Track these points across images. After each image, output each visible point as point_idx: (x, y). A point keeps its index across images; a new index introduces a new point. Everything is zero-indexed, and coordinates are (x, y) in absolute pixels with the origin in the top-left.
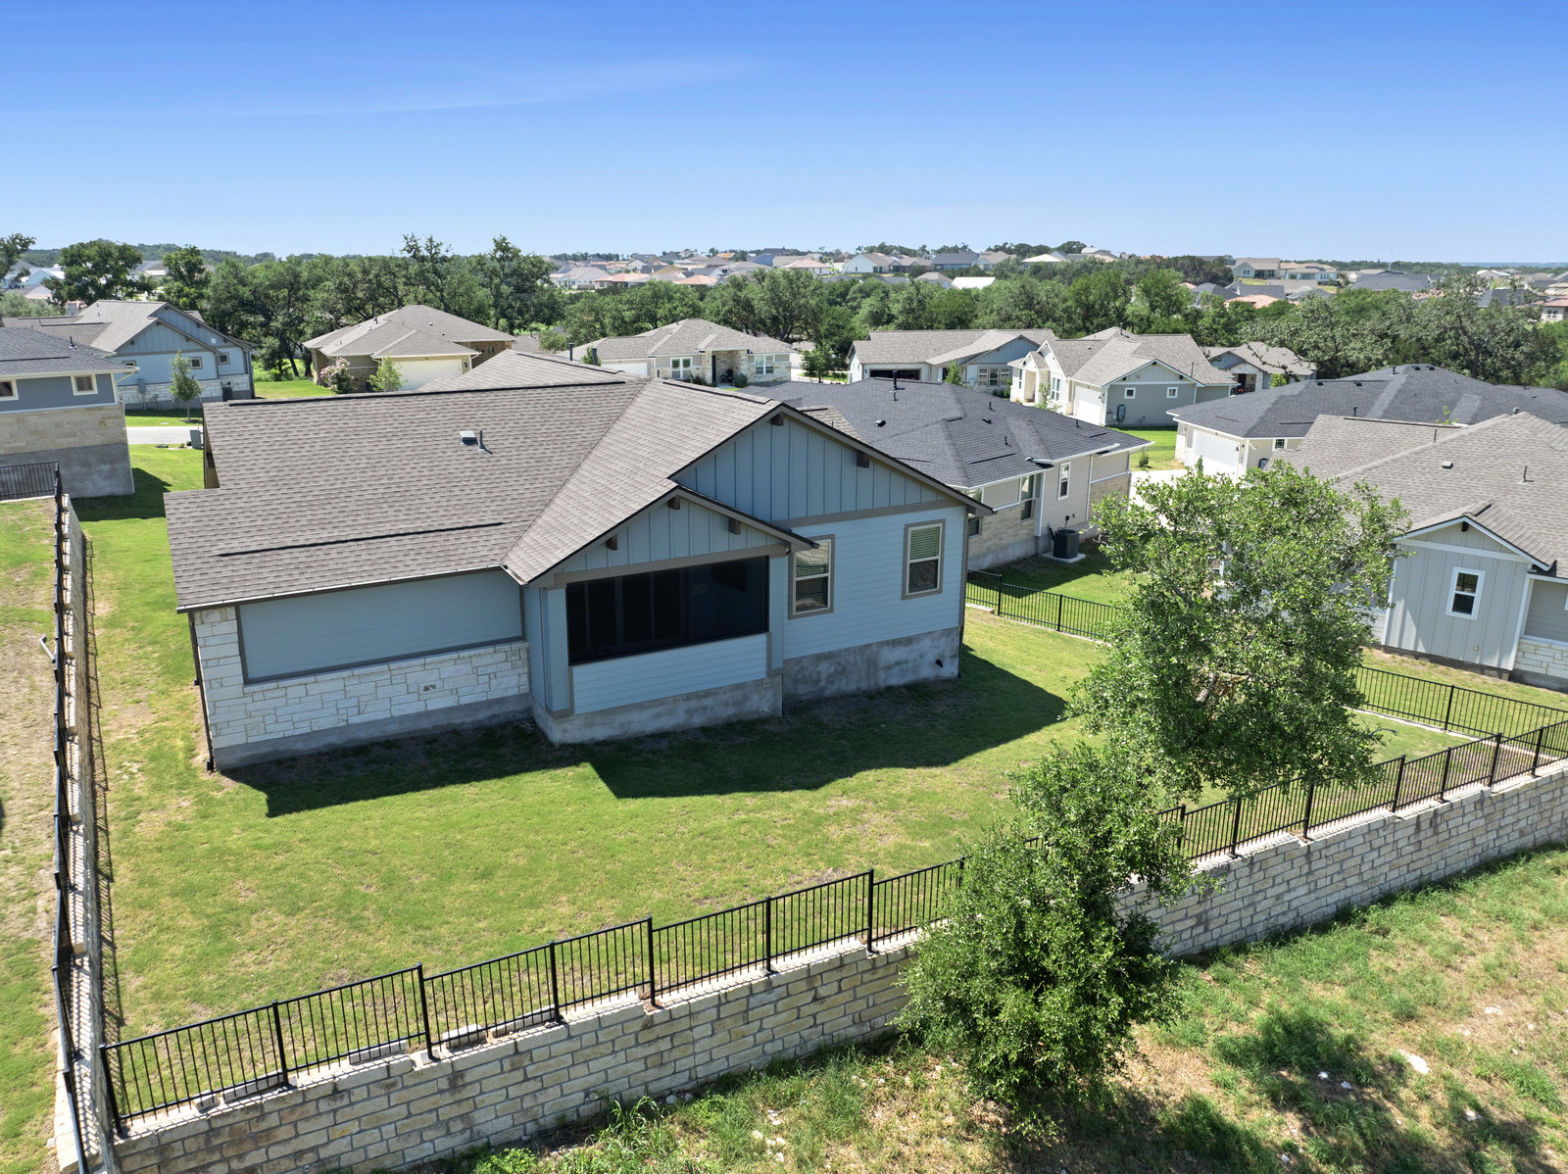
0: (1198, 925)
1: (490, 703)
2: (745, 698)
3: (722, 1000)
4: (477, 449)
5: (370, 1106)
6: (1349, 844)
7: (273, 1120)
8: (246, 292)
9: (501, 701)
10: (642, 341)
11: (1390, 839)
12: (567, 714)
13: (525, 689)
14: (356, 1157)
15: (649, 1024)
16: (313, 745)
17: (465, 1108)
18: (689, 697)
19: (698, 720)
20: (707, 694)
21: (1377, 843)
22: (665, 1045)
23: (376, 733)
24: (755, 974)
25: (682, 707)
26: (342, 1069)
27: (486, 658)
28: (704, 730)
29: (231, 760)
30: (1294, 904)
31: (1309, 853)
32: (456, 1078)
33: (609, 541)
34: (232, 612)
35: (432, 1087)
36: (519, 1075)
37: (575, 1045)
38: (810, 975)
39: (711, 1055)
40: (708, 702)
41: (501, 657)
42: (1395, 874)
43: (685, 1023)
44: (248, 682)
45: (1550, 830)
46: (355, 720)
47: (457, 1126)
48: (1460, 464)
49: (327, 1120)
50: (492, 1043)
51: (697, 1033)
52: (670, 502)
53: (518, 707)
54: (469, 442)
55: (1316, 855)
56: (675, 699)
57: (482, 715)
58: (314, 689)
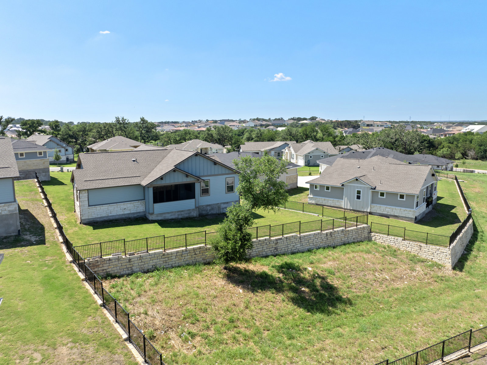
0: (275, 249)
1: (137, 213)
2: (190, 213)
3: (177, 252)
4: (136, 162)
5: (115, 263)
6: (310, 237)
7: (99, 263)
8: (71, 133)
9: (139, 212)
10: (181, 145)
11: (320, 237)
12: (152, 214)
13: (144, 210)
14: (113, 272)
15: (164, 255)
16: (101, 219)
17: (131, 266)
18: (178, 212)
19: (180, 217)
20: (182, 211)
21: (317, 237)
22: (167, 259)
23: (114, 218)
24: (184, 248)
25: (177, 214)
26: (111, 256)
27: (136, 203)
28: (181, 219)
29: (85, 222)
30: (297, 248)
31: (300, 238)
32: (130, 260)
33: (161, 178)
34: (87, 191)
35: (126, 261)
36: (140, 261)
37: (150, 257)
38: (194, 249)
39: (174, 261)
40: (182, 213)
41: (140, 203)
42: (322, 244)
43: (170, 255)
44: (89, 206)
45: (361, 239)
46: (110, 215)
47: (130, 269)
48: (361, 167)
49: (108, 265)
50: (136, 255)
51: (173, 257)
52: (174, 171)
53: (143, 214)
54: (134, 161)
55: (302, 238)
56: (175, 212)
57: (135, 215)
58: (102, 208)
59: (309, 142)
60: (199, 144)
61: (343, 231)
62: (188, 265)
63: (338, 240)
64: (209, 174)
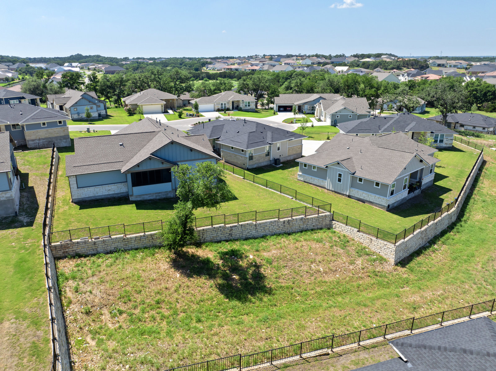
0: (229, 235)
1: (121, 193)
2: (168, 194)
3: (136, 237)
4: (122, 146)
5: (83, 245)
6: (266, 224)
7: (69, 245)
9: (123, 193)
10: (212, 98)
12: (132, 195)
13: (127, 191)
14: (81, 252)
15: (124, 239)
16: (89, 199)
17: (96, 248)
18: (156, 193)
19: (158, 198)
20: (159, 193)
22: (127, 243)
23: (100, 197)
24: (142, 234)
25: (155, 195)
26: (79, 240)
27: (119, 185)
28: (159, 200)
29: (75, 201)
30: (252, 234)
31: (256, 225)
32: (95, 243)
33: (138, 165)
34: (75, 176)
35: (91, 244)
36: (104, 244)
37: (112, 241)
38: (151, 235)
39: (134, 244)
40: (160, 194)
41: (122, 185)
42: (278, 231)
43: (130, 240)
44: (78, 188)
45: (321, 226)
46: (96, 195)
47: (95, 250)
49: (77, 246)
50: (100, 239)
51: (132, 241)
52: (150, 158)
53: (126, 194)
56: (153, 194)
57: (119, 195)
58: (89, 189)
59: (341, 98)
60: (231, 96)
61: (302, 219)
62: (145, 248)
63: (296, 227)
64: (186, 159)
